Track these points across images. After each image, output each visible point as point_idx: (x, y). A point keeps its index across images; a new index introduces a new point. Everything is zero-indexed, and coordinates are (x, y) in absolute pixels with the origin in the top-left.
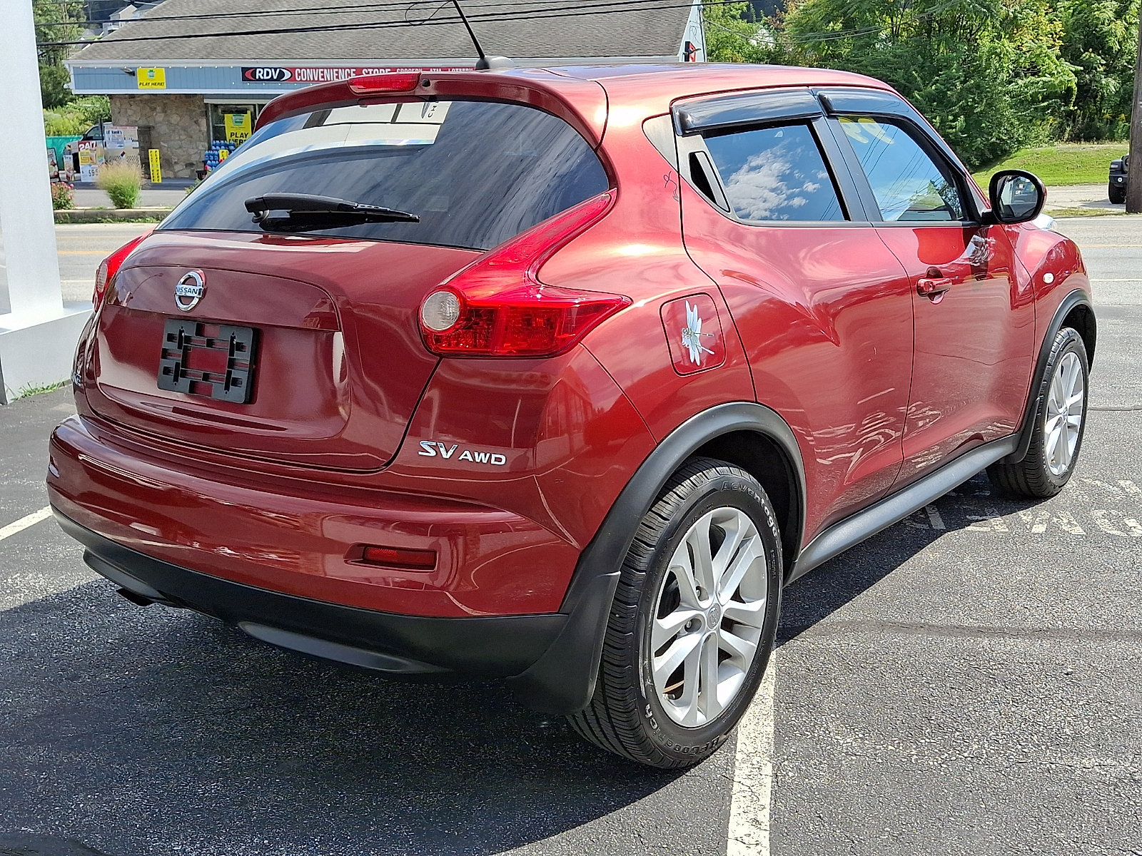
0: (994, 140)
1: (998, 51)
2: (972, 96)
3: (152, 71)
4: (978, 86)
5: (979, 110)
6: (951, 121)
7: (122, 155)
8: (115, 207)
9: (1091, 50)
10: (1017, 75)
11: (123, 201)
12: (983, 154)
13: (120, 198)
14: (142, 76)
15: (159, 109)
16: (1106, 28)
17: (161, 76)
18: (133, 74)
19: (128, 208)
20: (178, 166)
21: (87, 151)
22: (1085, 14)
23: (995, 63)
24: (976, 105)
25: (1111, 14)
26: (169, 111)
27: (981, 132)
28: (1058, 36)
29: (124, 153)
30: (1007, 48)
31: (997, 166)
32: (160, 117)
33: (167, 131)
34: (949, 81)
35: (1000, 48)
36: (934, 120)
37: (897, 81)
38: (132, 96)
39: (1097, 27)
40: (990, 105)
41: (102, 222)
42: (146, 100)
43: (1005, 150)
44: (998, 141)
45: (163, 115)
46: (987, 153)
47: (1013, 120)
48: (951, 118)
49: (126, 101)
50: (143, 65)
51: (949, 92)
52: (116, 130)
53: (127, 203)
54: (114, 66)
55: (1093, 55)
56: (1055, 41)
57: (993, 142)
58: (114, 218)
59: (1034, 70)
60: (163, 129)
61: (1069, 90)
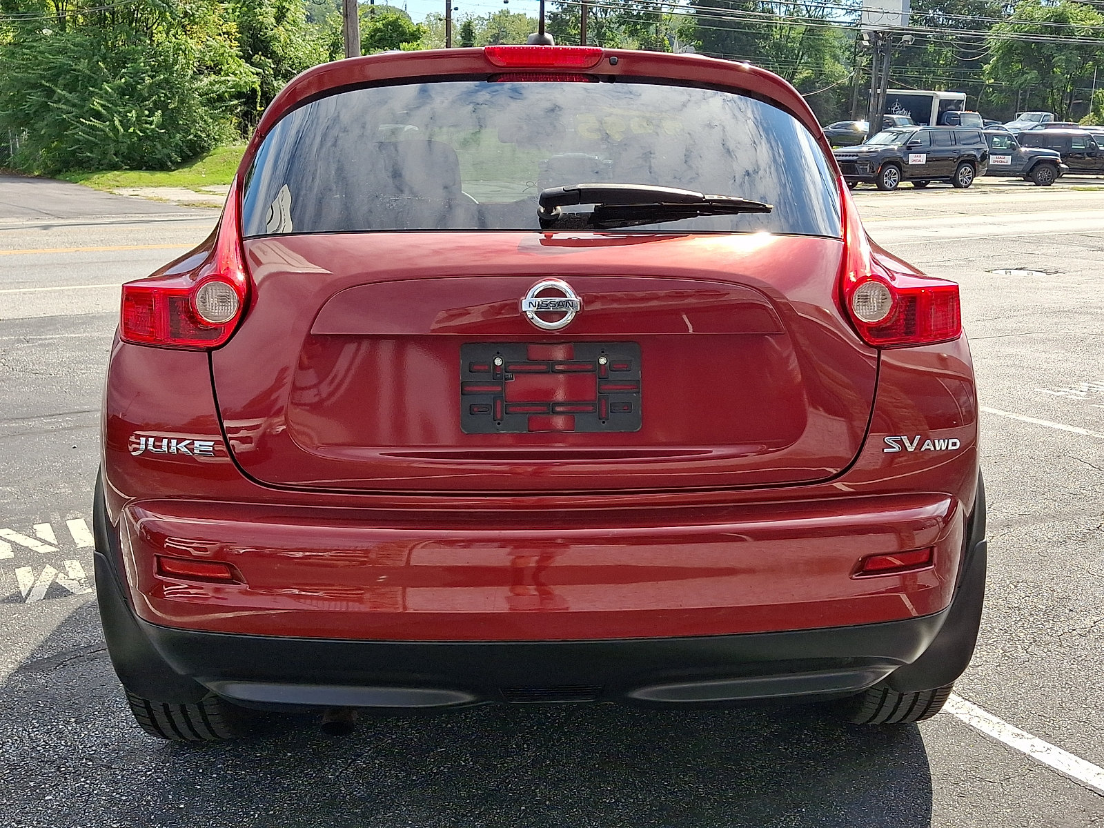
0: (191, 137)
1: (183, 47)
2: (164, 92)
4: (167, 81)
5: (173, 106)
6: (146, 116)
9: (260, 53)
10: (201, 72)
12: (182, 151)
16: (270, 33)
22: (249, 17)
23: (181, 59)
24: (169, 101)
25: (273, 21)
27: (177, 128)
28: (233, 37)
30: (191, 45)
31: (198, 163)
34: (137, 74)
35: (184, 44)
36: (128, 114)
37: (81, 71)
39: (260, 31)
40: (182, 102)
43: (203, 147)
44: (195, 139)
46: (186, 150)
47: (206, 117)
48: (147, 112)
51: (139, 86)
55: (263, 58)
56: (231, 42)
57: (191, 140)
59: (216, 69)
61: (254, 91)
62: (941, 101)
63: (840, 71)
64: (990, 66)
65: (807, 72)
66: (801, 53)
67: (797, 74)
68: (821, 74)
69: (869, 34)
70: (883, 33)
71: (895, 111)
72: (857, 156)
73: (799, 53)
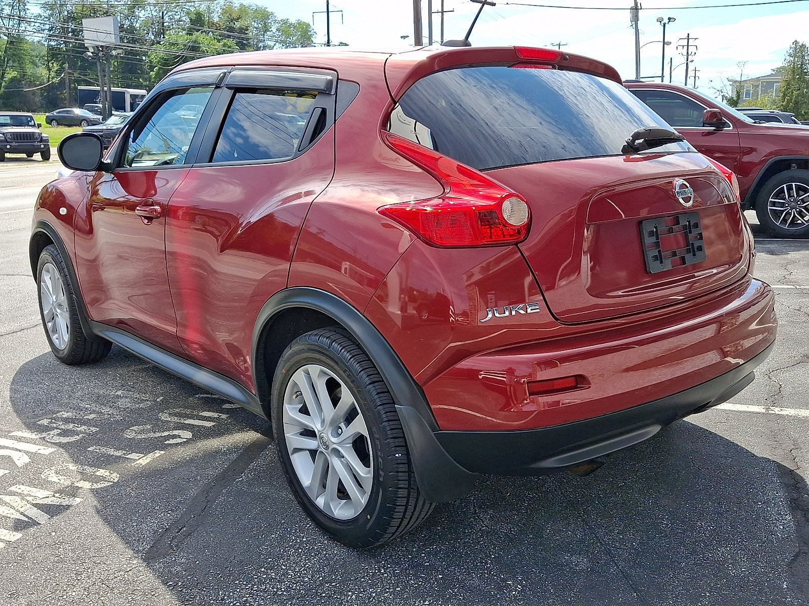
62: (131, 95)
63: (44, 73)
64: (154, 73)
65: (13, 73)
66: (6, 59)
67: (6, 74)
68: (24, 75)
69: (93, 47)
70: (102, 46)
71: (99, 102)
72: (102, 132)
73: (5, 59)
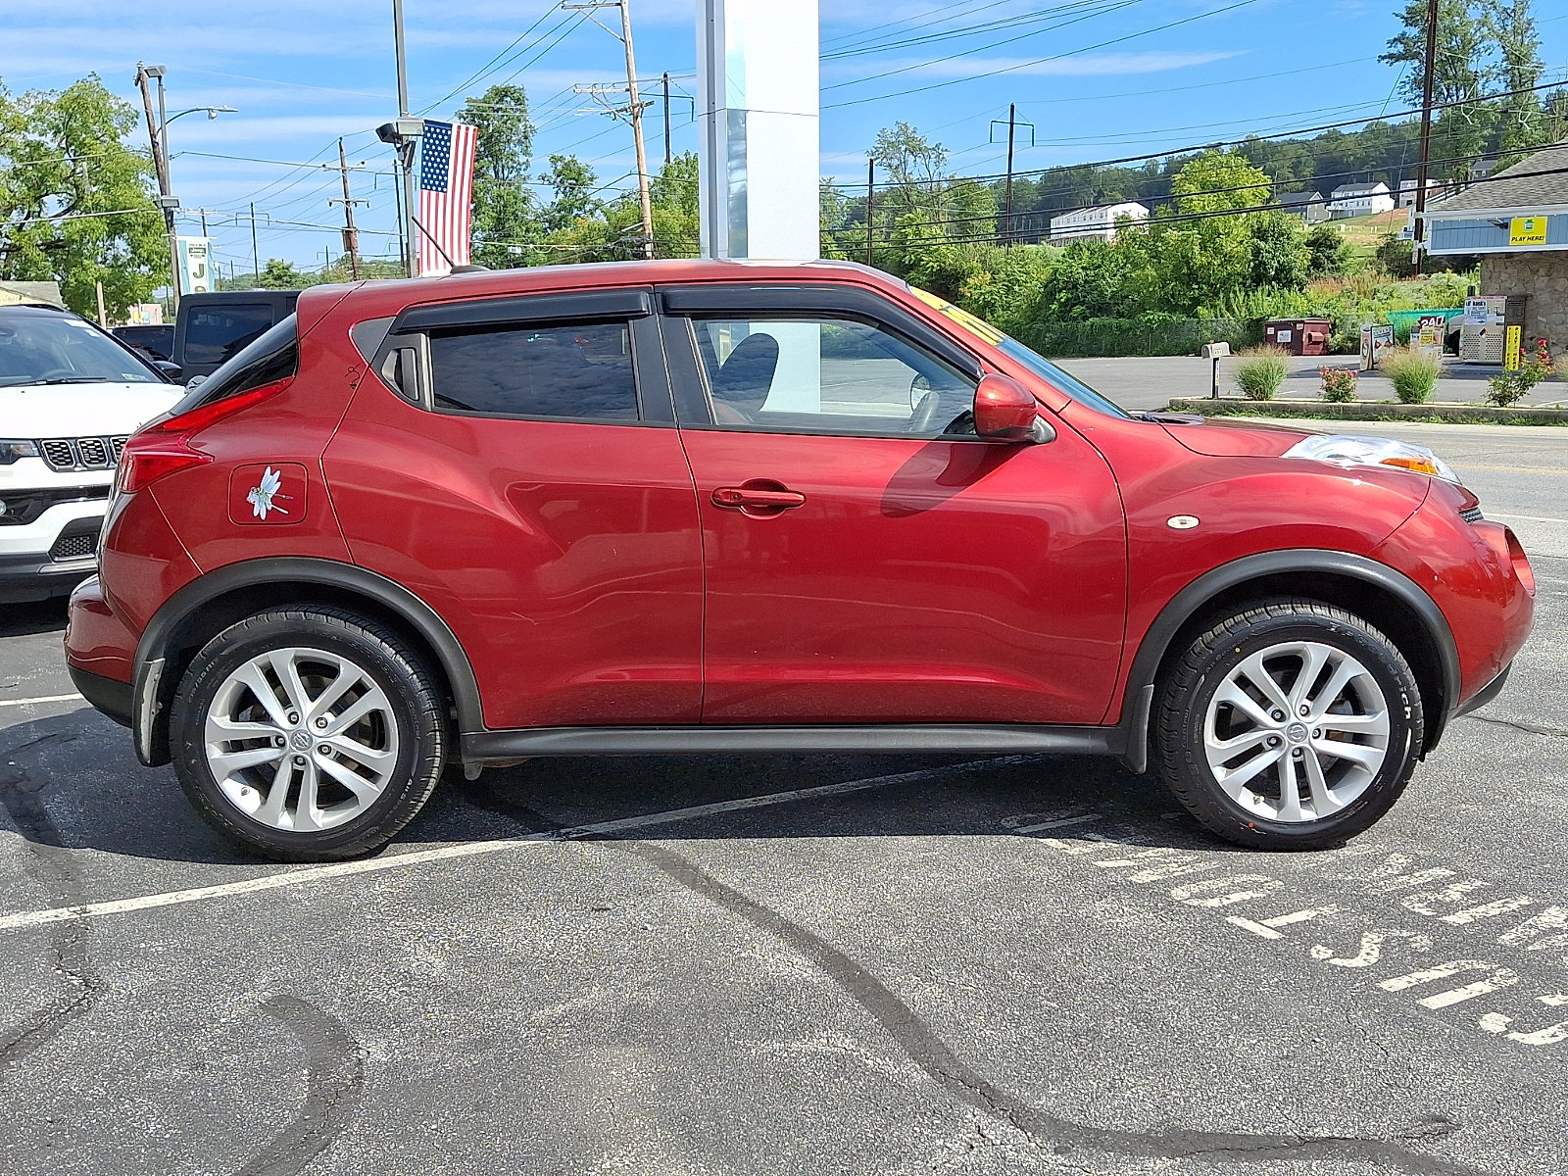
3: (1529, 221)
7: (1481, 334)
8: (1400, 401)
11: (1409, 394)
13: (1408, 388)
14: (1517, 229)
15: (1542, 272)
17: (1541, 227)
18: (1505, 226)
19: (1416, 403)
20: (1557, 348)
21: (1431, 328)
26: (1555, 274)
29: (1484, 330)
32: (1541, 282)
33: (1549, 301)
38: (1510, 255)
41: (1379, 420)
42: (1528, 261)
45: (1546, 279)
49: (1499, 263)
50: (1519, 214)
52: (1479, 301)
53: (1416, 396)
54: (1482, 217)
58: (1393, 415)
60: (1544, 298)
